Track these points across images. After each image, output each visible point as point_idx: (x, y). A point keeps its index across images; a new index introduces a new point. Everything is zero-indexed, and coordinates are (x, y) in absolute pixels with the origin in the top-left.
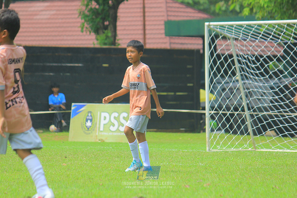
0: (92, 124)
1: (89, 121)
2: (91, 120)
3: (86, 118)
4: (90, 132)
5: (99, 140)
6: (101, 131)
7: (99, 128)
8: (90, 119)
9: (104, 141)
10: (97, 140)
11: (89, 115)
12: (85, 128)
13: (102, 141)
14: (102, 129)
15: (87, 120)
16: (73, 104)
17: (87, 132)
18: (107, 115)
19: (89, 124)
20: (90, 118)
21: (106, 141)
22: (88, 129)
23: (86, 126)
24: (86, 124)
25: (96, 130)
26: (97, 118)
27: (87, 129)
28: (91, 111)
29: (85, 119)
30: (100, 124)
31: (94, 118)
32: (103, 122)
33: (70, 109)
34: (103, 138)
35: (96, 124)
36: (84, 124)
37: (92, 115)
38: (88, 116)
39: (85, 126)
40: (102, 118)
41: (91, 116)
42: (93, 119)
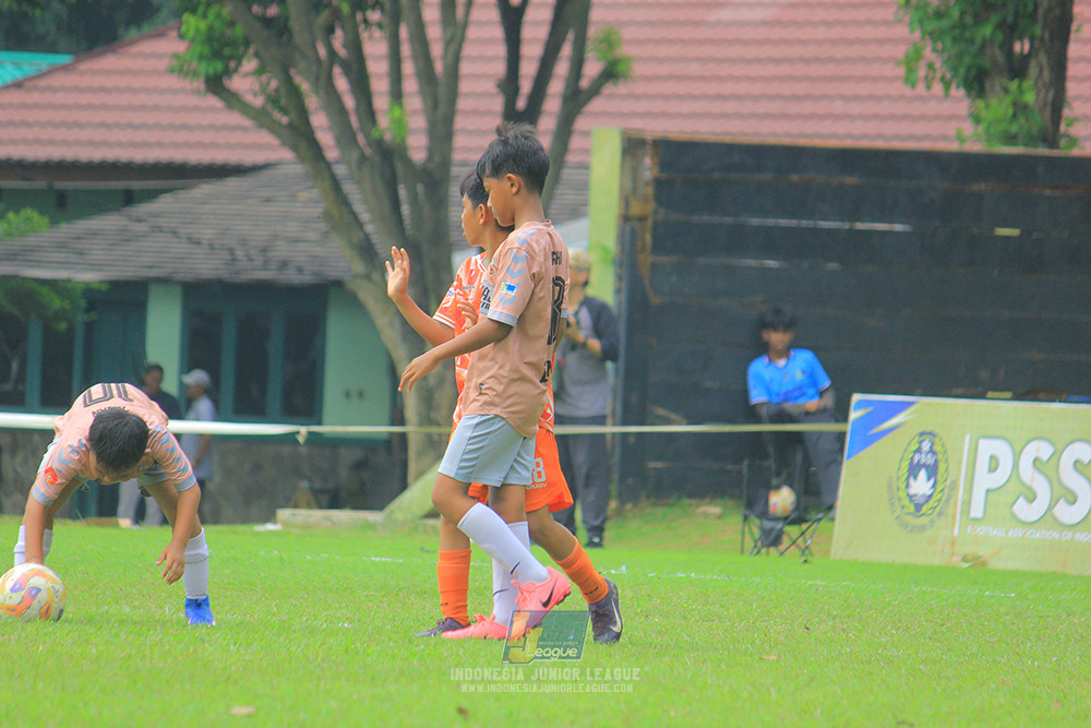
0: (934, 486)
1: (923, 474)
2: (933, 471)
3: (912, 459)
4: (924, 520)
5: (965, 559)
6: (976, 520)
7: (968, 503)
8: (926, 466)
9: (984, 564)
10: (956, 560)
11: (926, 446)
12: (906, 502)
13: (978, 562)
14: (977, 511)
15: (913, 470)
16: (856, 397)
17: (910, 519)
18: (1002, 450)
19: (921, 485)
20: (930, 460)
21: (996, 564)
22: (918, 507)
23: (911, 497)
24: (908, 486)
25: (954, 517)
26: (960, 462)
27: (912, 508)
28: (936, 430)
29: (905, 465)
30: (970, 490)
31: (946, 461)
32: (984, 481)
33: (845, 419)
34: (984, 551)
35: (954, 486)
36: (903, 486)
37: (937, 448)
38: (919, 450)
39: (902, 494)
40: (983, 463)
41: (932, 451)
42: (942, 467)
